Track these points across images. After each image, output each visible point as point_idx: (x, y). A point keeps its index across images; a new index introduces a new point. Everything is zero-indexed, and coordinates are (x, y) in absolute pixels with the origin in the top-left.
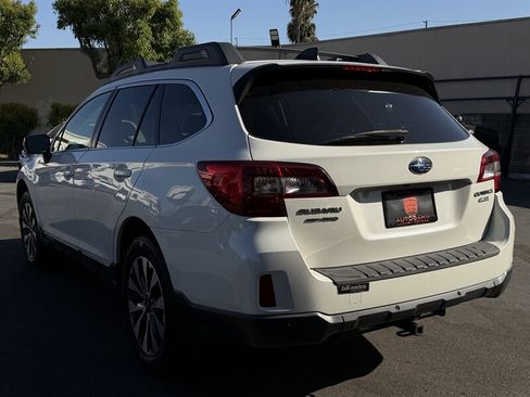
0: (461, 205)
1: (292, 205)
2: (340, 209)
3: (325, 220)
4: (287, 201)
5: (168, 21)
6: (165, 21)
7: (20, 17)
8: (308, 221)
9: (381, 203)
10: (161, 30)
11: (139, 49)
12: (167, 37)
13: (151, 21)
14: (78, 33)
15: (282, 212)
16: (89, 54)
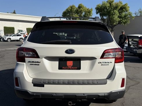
0: (92, 65)
1: (27, 59)
2: (40, 62)
3: (35, 65)
4: (26, 58)
5: (124, 9)
6: (123, 10)
7: (88, 12)
8: (31, 64)
9: (58, 62)
10: (122, 12)
11: (114, 18)
12: (124, 14)
13: (119, 10)
14: (101, 15)
15: (24, 61)
16: (103, 20)
